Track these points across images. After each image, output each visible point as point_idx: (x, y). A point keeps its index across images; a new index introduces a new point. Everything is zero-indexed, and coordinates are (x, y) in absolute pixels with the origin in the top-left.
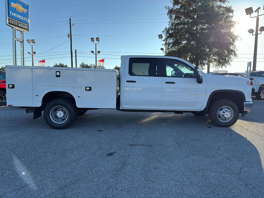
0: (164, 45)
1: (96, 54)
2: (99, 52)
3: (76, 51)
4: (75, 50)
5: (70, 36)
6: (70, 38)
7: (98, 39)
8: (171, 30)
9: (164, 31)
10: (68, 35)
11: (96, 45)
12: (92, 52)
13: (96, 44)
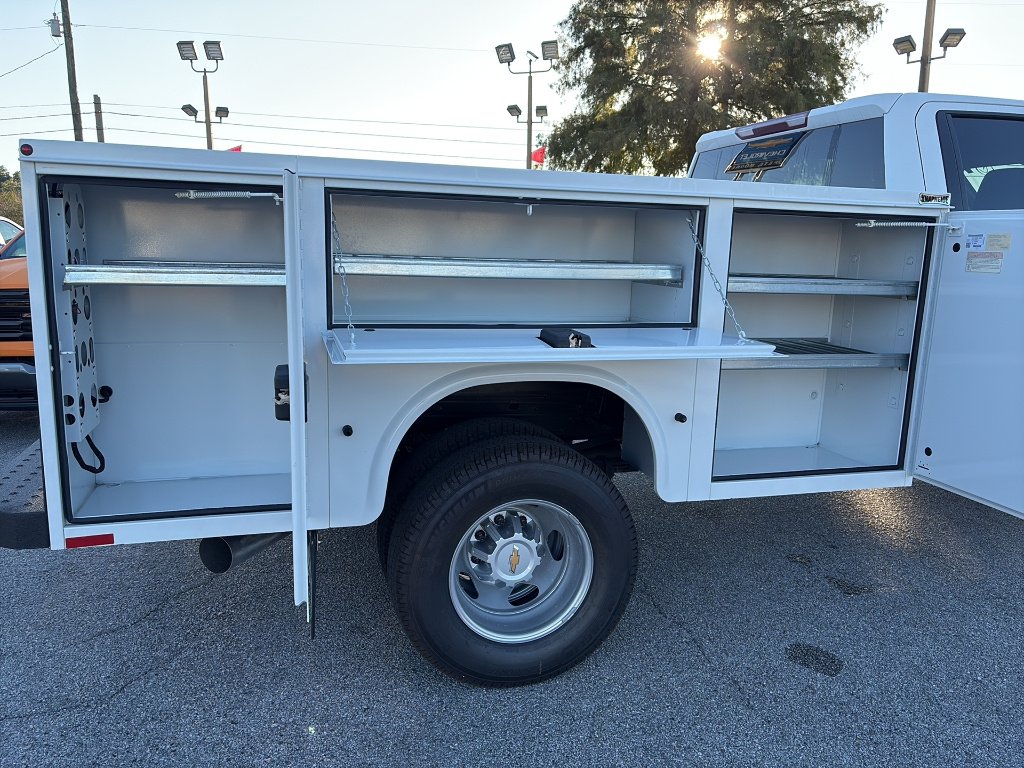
0: (555, 88)
1: (208, 123)
2: (222, 112)
3: (97, 101)
4: (96, 97)
5: (62, 29)
6: (62, 39)
7: (213, 49)
8: (597, 18)
9: (566, 22)
10: (54, 23)
11: (205, 78)
12: (190, 110)
13: (205, 72)
